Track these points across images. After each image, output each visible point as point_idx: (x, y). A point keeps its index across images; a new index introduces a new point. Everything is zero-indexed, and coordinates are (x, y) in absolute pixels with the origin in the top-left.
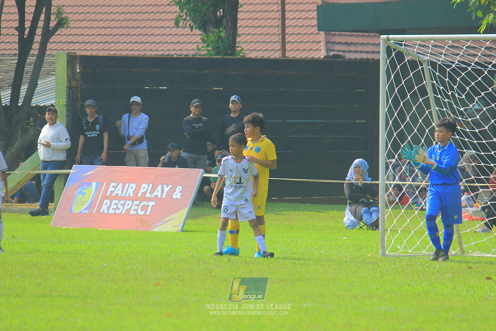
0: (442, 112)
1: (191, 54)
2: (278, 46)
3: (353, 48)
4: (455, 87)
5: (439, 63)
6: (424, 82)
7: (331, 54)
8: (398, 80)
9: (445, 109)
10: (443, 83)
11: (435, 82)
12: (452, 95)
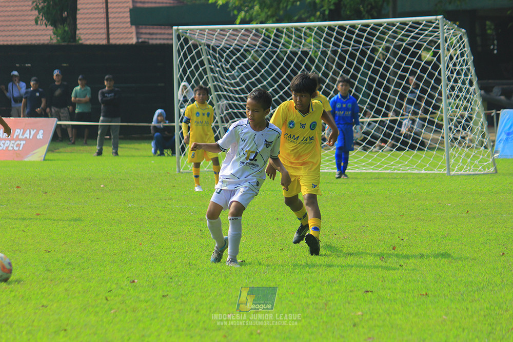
0: (215, 77)
1: (46, 42)
2: (105, 36)
3: (154, 37)
4: (223, 60)
5: (212, 45)
6: (203, 57)
7: (140, 40)
8: (185, 57)
9: (216, 75)
10: (215, 58)
11: (209, 57)
12: (221, 65)
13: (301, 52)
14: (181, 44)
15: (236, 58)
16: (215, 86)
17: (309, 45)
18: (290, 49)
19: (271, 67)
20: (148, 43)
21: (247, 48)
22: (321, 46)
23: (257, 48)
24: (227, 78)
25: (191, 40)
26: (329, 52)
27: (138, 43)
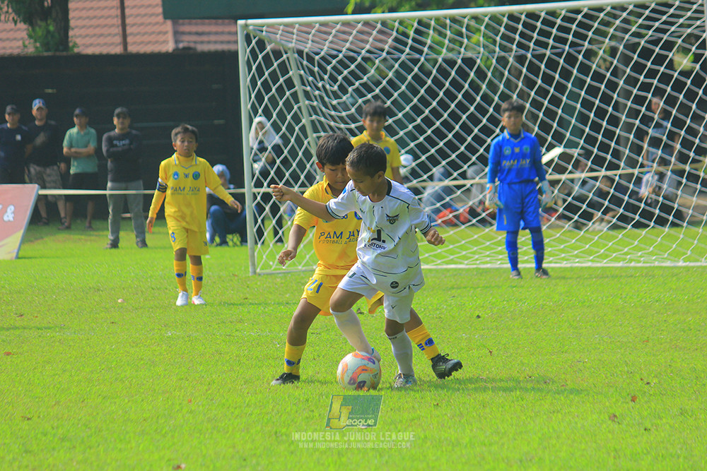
1: (16, 52)
2: (118, 39)
3: (205, 38)
4: (326, 77)
5: (306, 50)
6: (291, 73)
7: (181, 46)
8: (260, 72)
9: (315, 103)
10: (312, 73)
11: (302, 72)
12: (323, 86)
13: (462, 59)
14: (253, 51)
15: (349, 73)
16: (313, 122)
17: (477, 47)
18: (442, 56)
19: (410, 87)
20: (195, 49)
21: (368, 55)
22: (497, 49)
23: (384, 54)
24: (335, 108)
25: (270, 43)
26: (511, 60)
27: (176, 50)
